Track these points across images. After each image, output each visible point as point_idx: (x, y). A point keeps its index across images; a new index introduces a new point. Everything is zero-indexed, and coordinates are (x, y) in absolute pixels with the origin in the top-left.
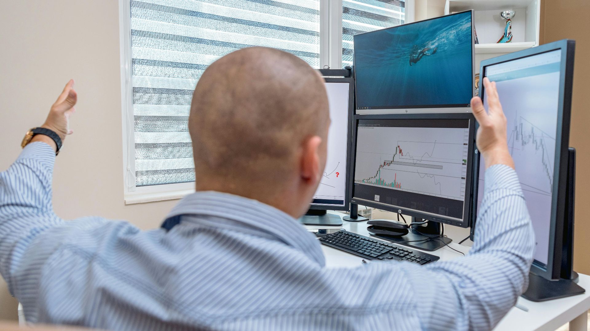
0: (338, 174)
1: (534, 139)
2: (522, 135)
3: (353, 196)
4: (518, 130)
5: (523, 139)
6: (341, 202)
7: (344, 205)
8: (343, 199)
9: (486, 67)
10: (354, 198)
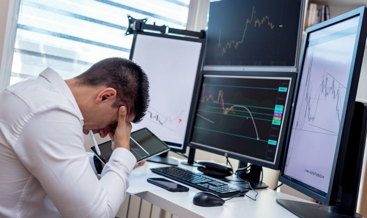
0: (180, 120)
1: (334, 90)
2: (326, 87)
3: (191, 140)
4: (324, 84)
5: (326, 91)
6: (179, 145)
7: (181, 148)
8: (182, 142)
9: (310, 34)
10: (192, 143)
